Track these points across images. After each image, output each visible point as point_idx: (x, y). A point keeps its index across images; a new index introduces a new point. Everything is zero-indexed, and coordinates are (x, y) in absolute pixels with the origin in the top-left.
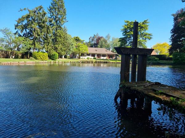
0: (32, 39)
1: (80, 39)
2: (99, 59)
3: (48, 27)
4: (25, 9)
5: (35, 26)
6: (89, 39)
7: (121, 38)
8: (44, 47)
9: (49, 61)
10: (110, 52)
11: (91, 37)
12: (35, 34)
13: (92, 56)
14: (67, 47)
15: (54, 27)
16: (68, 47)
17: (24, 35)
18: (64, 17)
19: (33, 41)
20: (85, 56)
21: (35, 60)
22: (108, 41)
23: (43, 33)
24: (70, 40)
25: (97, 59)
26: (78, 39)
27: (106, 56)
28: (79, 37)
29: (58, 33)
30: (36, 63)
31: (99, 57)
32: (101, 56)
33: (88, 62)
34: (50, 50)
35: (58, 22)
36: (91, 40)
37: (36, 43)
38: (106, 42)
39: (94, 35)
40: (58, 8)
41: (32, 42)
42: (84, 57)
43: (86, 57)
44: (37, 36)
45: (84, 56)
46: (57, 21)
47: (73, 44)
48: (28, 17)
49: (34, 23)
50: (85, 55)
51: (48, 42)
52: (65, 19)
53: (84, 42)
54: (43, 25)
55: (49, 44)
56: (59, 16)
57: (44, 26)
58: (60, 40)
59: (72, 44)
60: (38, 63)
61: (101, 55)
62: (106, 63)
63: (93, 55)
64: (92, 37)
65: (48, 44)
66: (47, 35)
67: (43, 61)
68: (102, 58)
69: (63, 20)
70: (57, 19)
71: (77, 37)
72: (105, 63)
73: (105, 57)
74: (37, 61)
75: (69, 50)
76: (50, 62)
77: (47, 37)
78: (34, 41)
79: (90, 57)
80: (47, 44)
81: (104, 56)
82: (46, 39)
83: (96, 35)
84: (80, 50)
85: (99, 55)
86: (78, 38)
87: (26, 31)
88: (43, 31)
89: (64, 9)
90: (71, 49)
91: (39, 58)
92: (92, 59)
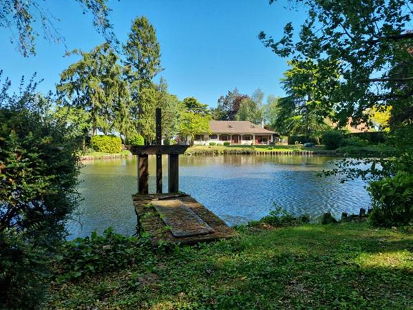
0: (90, 111)
1: (197, 102)
2: (236, 144)
3: (122, 83)
4: (74, 52)
5: (96, 84)
6: (219, 101)
7: (281, 99)
8: (113, 125)
9: (124, 155)
10: (260, 129)
11: (221, 98)
12: (94, 99)
13: (220, 139)
14: (167, 122)
15: (136, 84)
16: (169, 121)
17: (74, 103)
18: (157, 61)
19: (90, 114)
20: (207, 140)
21: (95, 152)
22: (258, 105)
23: (111, 97)
24: (174, 106)
25: (232, 146)
26: (194, 103)
27: (252, 139)
28: (195, 98)
29: (144, 96)
30: (96, 159)
31: (236, 141)
32: (240, 139)
33: (208, 154)
34: (126, 131)
35: (144, 71)
36: (222, 104)
37: (97, 118)
38: (253, 106)
39: (230, 93)
40: (144, 44)
41: (90, 116)
42: (203, 142)
43: (208, 143)
44: (98, 104)
45: (203, 140)
46: (141, 70)
47: (179, 115)
48: (81, 67)
49: (94, 78)
50: (205, 137)
51: (122, 115)
52: (159, 64)
53: (208, 109)
54: (111, 81)
55: (124, 120)
56: (146, 60)
57: (113, 83)
58: (149, 107)
59: (177, 115)
60: (100, 159)
61: (240, 136)
62: (248, 153)
63: (224, 137)
64: (225, 97)
65: (122, 119)
66: (120, 101)
67: (110, 155)
68: (243, 142)
69: (154, 67)
70: (142, 66)
71: (191, 97)
72: (244, 153)
73: (249, 139)
74: (98, 154)
75: (172, 127)
76: (126, 156)
77: (119, 105)
78: (93, 114)
79: (217, 141)
80: (120, 119)
81: (247, 137)
82: (118, 107)
83: (232, 92)
84: (192, 128)
85: (236, 137)
86: (193, 101)
87: (78, 94)
88: (111, 92)
89: (155, 44)
90: (176, 126)
91: (104, 147)
92: (221, 145)
